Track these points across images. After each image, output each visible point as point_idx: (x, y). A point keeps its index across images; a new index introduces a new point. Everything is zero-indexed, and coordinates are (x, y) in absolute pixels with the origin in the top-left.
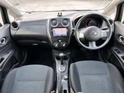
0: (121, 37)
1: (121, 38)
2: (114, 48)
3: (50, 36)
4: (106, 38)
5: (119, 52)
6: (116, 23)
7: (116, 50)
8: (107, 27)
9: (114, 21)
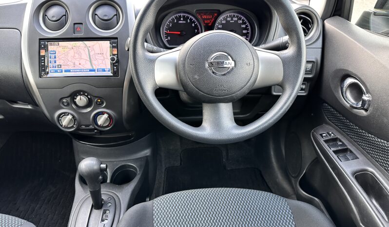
0: (349, 81)
1: (353, 86)
2: (324, 134)
3: (32, 78)
4: (281, 86)
5: (343, 152)
6: (328, 24)
7: (332, 141)
8: (286, 38)
9: (324, 18)
